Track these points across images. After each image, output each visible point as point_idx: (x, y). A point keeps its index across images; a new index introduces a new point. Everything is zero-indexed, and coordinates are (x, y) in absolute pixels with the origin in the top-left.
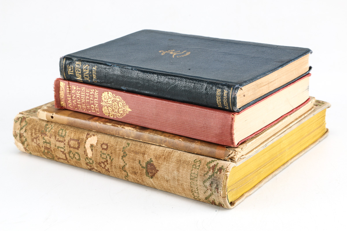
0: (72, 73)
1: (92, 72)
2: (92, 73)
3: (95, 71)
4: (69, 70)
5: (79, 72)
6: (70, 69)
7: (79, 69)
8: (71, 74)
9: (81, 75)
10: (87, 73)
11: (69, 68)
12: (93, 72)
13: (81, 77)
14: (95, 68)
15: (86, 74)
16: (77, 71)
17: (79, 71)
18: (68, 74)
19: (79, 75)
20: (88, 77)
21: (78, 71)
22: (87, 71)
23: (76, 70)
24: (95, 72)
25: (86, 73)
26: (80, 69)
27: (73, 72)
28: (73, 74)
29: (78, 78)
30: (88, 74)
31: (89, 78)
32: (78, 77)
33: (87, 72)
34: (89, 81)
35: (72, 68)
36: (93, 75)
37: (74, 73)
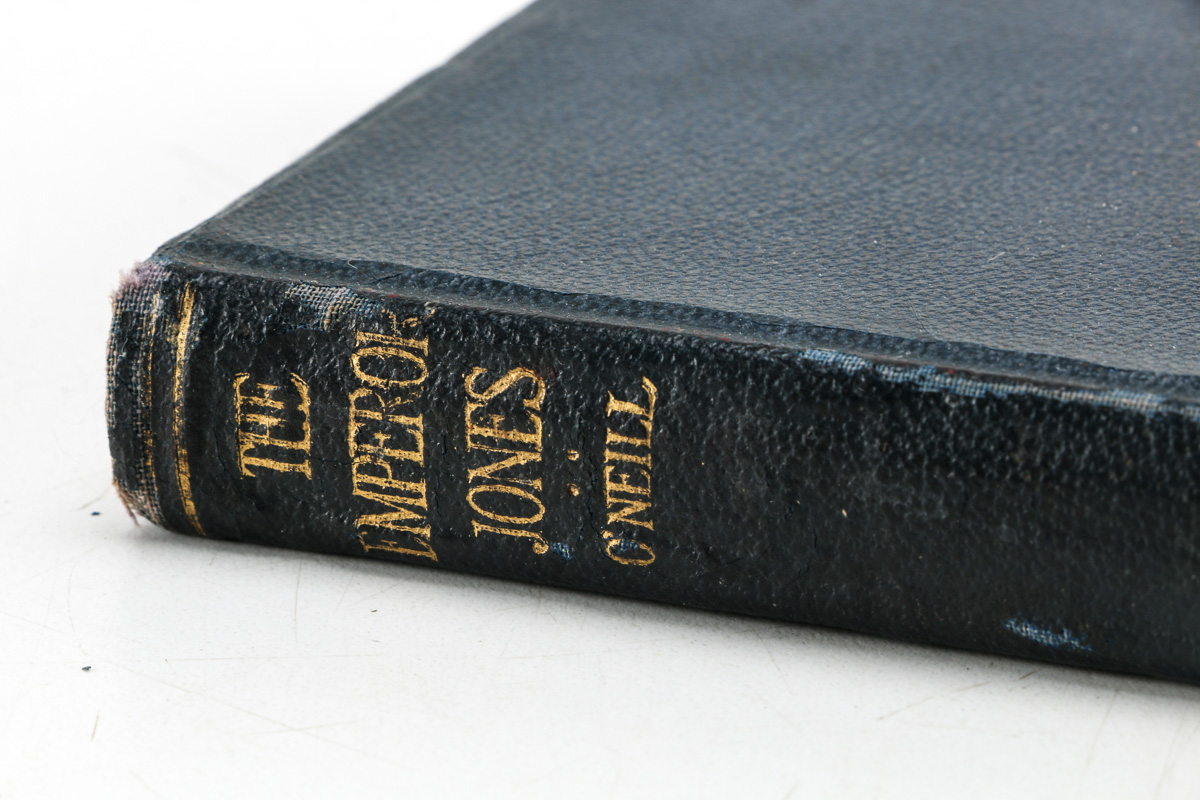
0: (295, 457)
1: (601, 444)
2: (594, 462)
3: (643, 434)
4: (245, 427)
5: (398, 454)
6: (267, 421)
7: (400, 411)
8: (282, 467)
9: (422, 488)
10: (523, 458)
11: (248, 408)
12: (609, 455)
13: (423, 502)
14: (630, 407)
15: (505, 476)
16: (363, 437)
17: (401, 438)
18: (232, 466)
19: (397, 484)
20: (526, 508)
21: (381, 437)
22: (514, 435)
23: (353, 429)
24: (641, 451)
25: (508, 463)
26: (418, 421)
27: (305, 445)
28: (306, 469)
29: (374, 520)
30: (530, 470)
31: (538, 518)
32: (380, 509)
33: (530, 448)
34: (542, 549)
35: (305, 407)
36: (610, 486)
37: (332, 457)
